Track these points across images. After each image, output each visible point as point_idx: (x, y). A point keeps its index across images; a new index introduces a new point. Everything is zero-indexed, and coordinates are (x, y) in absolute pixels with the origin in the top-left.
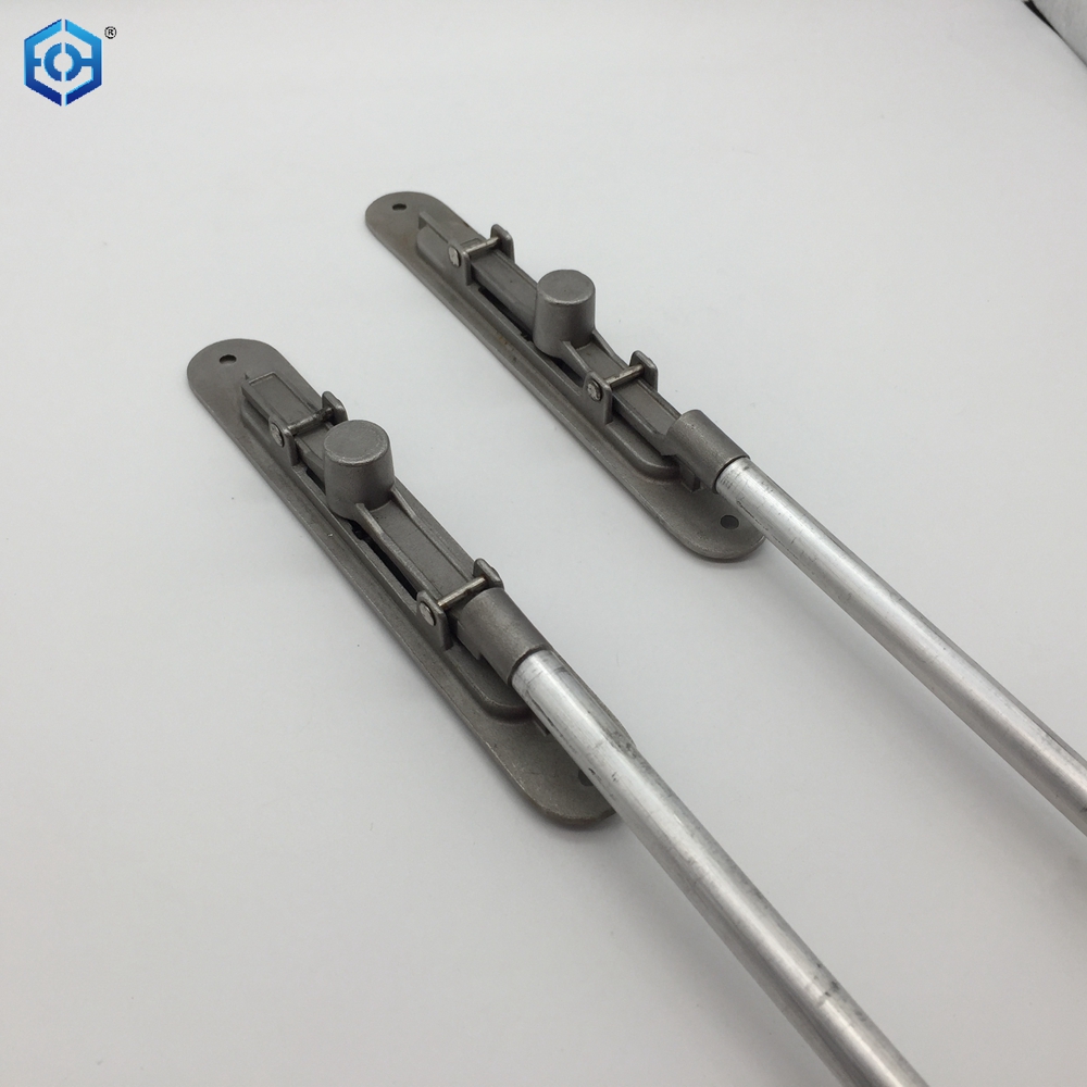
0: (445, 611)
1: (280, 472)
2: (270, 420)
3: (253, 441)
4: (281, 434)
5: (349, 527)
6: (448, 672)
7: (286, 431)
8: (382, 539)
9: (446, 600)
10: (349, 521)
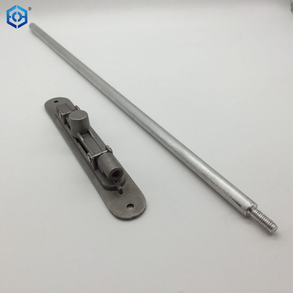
0: (94, 159)
1: (62, 127)
2: (59, 111)
3: (57, 120)
4: (61, 115)
5: (76, 139)
6: (95, 177)
7: (62, 114)
8: (83, 142)
9: (95, 156)
10: (76, 138)
